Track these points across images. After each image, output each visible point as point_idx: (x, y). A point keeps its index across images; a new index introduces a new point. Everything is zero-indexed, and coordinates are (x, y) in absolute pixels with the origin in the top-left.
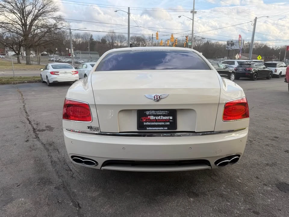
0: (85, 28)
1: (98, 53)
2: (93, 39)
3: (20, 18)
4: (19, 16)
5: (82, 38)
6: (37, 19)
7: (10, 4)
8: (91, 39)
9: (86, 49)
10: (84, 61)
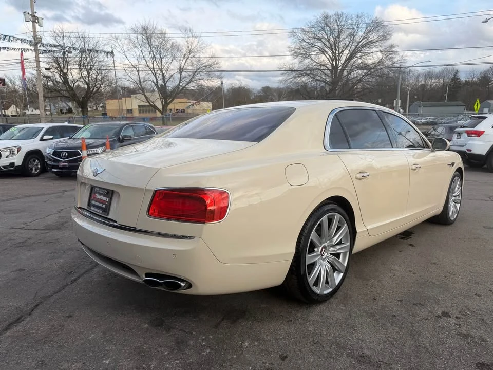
0: (428, 62)
1: (463, 104)
2: (459, 79)
3: (331, 58)
4: (329, 56)
5: (437, 77)
6: (355, 56)
7: (321, 41)
8: (456, 79)
9: (442, 99)
10: (427, 119)
